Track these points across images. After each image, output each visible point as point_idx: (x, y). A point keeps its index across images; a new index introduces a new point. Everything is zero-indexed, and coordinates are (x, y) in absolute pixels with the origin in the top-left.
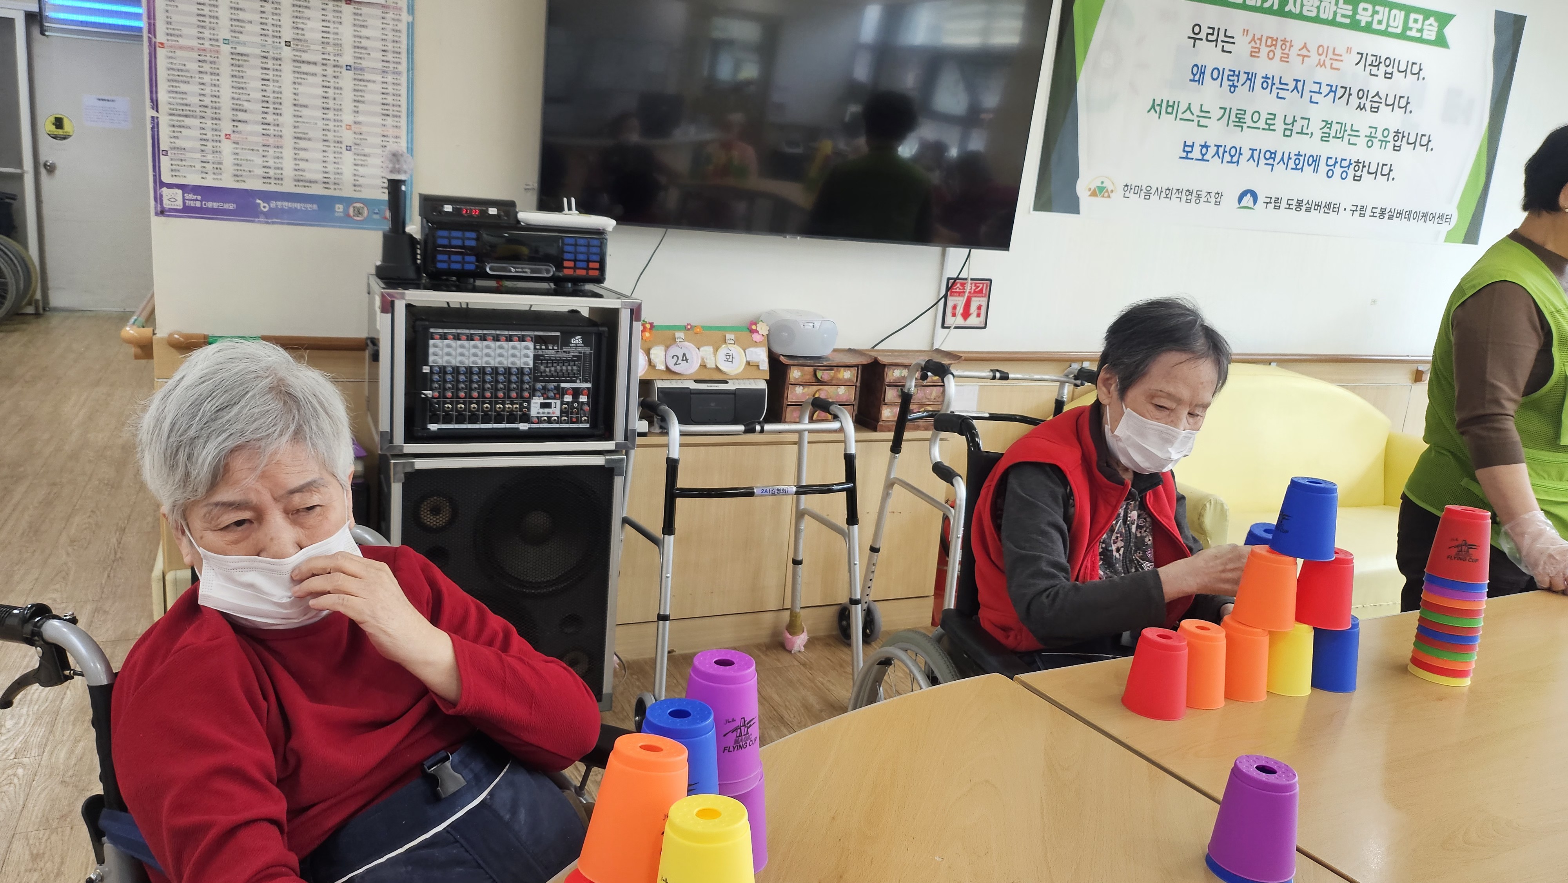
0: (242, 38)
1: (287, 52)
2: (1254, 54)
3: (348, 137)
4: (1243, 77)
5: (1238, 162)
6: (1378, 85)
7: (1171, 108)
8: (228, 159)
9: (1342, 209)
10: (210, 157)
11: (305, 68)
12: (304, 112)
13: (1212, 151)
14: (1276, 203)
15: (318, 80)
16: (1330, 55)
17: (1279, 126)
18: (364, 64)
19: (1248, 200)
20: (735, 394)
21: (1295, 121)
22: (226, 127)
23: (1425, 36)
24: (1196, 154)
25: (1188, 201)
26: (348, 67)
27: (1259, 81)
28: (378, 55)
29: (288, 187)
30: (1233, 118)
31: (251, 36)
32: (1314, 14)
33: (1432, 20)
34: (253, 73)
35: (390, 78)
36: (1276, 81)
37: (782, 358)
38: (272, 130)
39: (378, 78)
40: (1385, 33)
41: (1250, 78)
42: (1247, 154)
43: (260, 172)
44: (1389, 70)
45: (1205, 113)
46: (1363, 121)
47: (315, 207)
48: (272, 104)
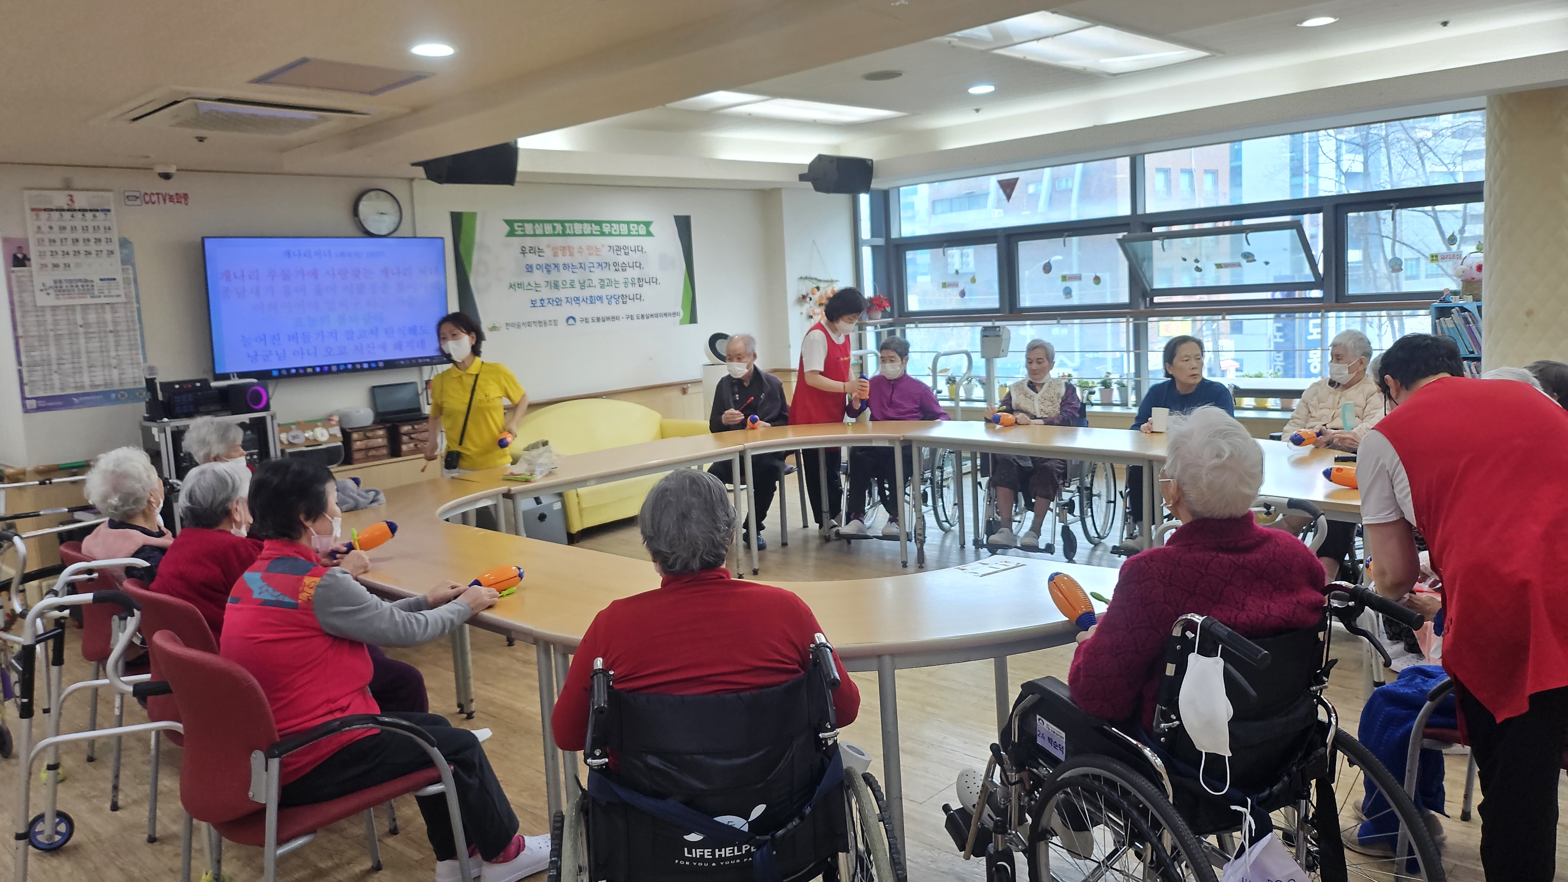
0: (59, 327)
1: (81, 330)
2: (555, 255)
3: (114, 362)
4: (553, 266)
5: (561, 305)
6: (622, 259)
7: (520, 285)
8: (57, 383)
9: (621, 318)
10: (48, 383)
11: (90, 335)
12: (92, 355)
13: (546, 301)
14: (587, 321)
15: (97, 340)
16: (594, 250)
17: (577, 284)
18: (119, 328)
19: (571, 321)
20: (328, 450)
21: (584, 282)
22: (54, 367)
23: (640, 233)
24: (538, 304)
25: (540, 326)
26: (111, 332)
27: (561, 267)
28: (125, 324)
29: (88, 390)
30: (553, 285)
32: (581, 233)
33: (641, 226)
34: (66, 342)
35: (132, 333)
36: (570, 265)
37: (348, 430)
38: (76, 365)
39: (125, 334)
40: (619, 235)
41: (556, 266)
42: (564, 300)
43: (73, 385)
44: (627, 251)
45: (538, 285)
46: (620, 276)
47: (101, 397)
48: (76, 354)
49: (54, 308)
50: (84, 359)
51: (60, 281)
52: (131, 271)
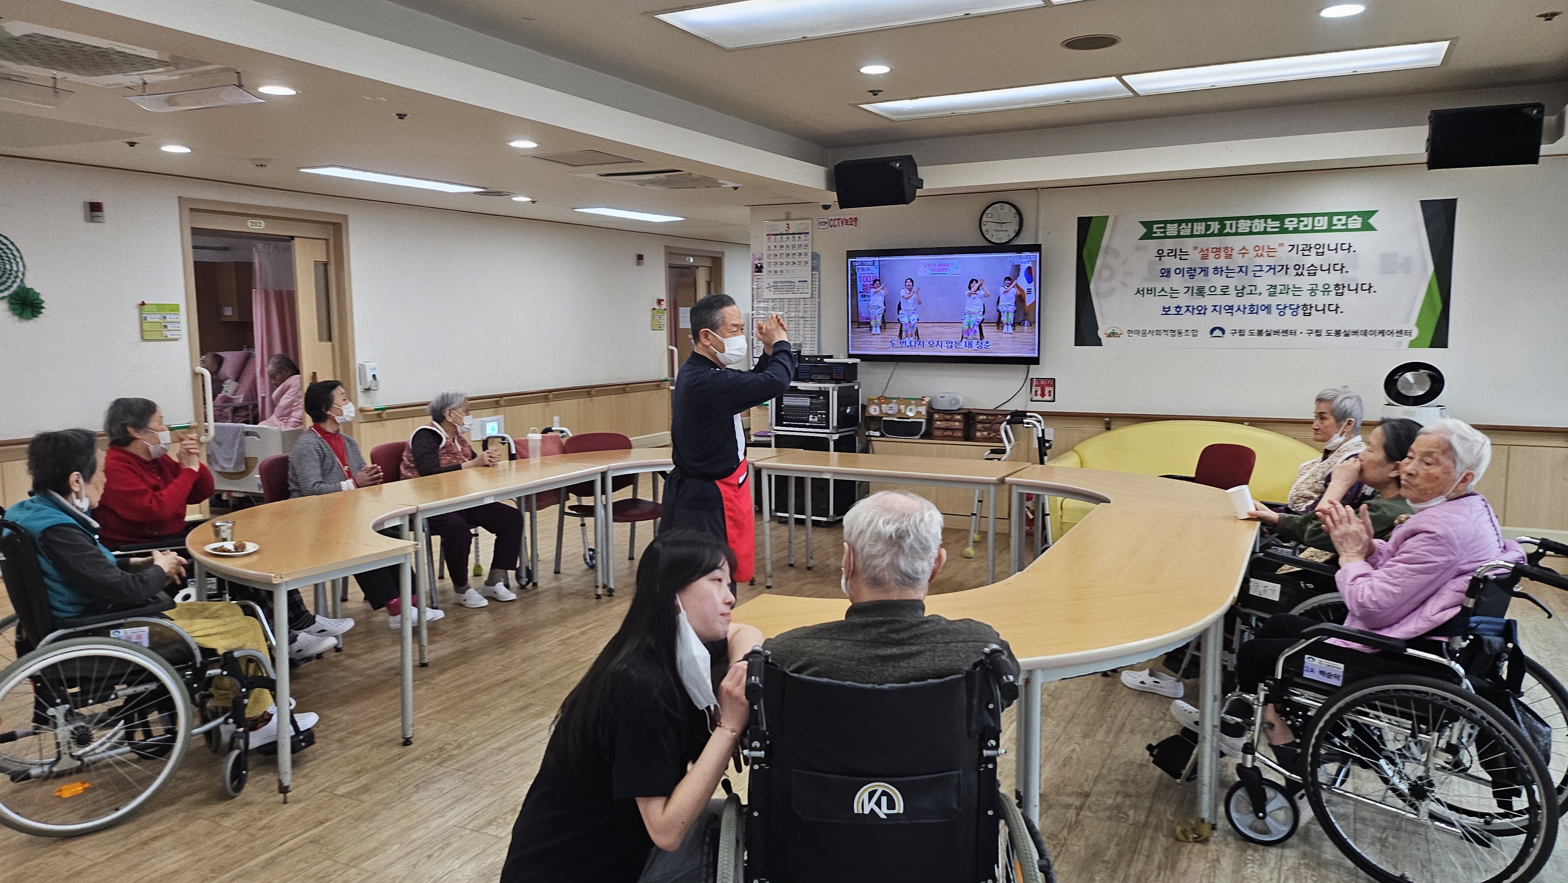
2: (1205, 257)
4: (1198, 271)
5: (1204, 313)
6: (1312, 259)
9: (1298, 333)
14: (1242, 333)
16: (1266, 249)
17: (1232, 291)
18: (806, 315)
19: (1217, 333)
21: (1244, 288)
23: (1350, 226)
24: (1173, 311)
25: (1173, 336)
27: (1211, 271)
28: (810, 313)
30: (1195, 291)
32: (1247, 231)
33: (1355, 217)
35: (813, 319)
36: (1225, 269)
37: (933, 410)
40: (1312, 231)
41: (1205, 270)
42: (1211, 308)
44: (1321, 250)
45: (1176, 291)
46: (1305, 282)
51: (777, 282)
52: (817, 275)
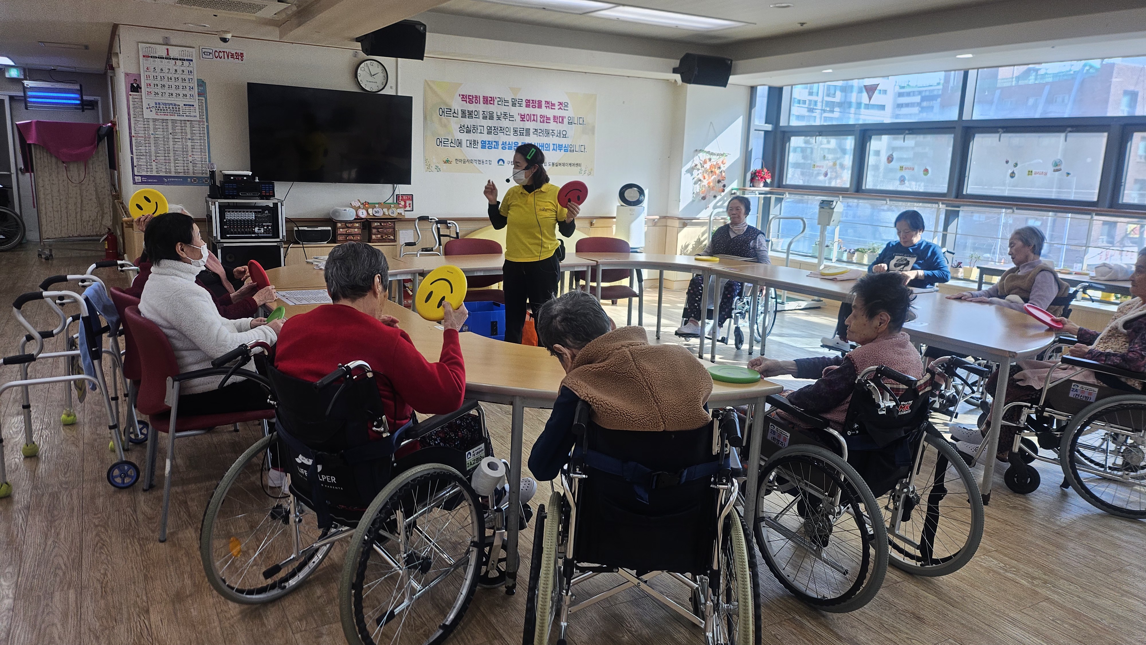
0: (157, 133)
1: (171, 136)
3: (190, 159)
8: (154, 167)
10: (149, 167)
11: (176, 140)
12: (177, 152)
15: (180, 143)
20: (321, 231)
22: (153, 158)
26: (189, 139)
28: (198, 135)
29: (173, 174)
31: (159, 132)
34: (161, 142)
35: (202, 140)
38: (167, 158)
39: (198, 141)
43: (164, 170)
47: (181, 180)
48: (167, 151)
49: (155, 120)
50: (172, 154)
51: (159, 104)
52: (204, 101)
